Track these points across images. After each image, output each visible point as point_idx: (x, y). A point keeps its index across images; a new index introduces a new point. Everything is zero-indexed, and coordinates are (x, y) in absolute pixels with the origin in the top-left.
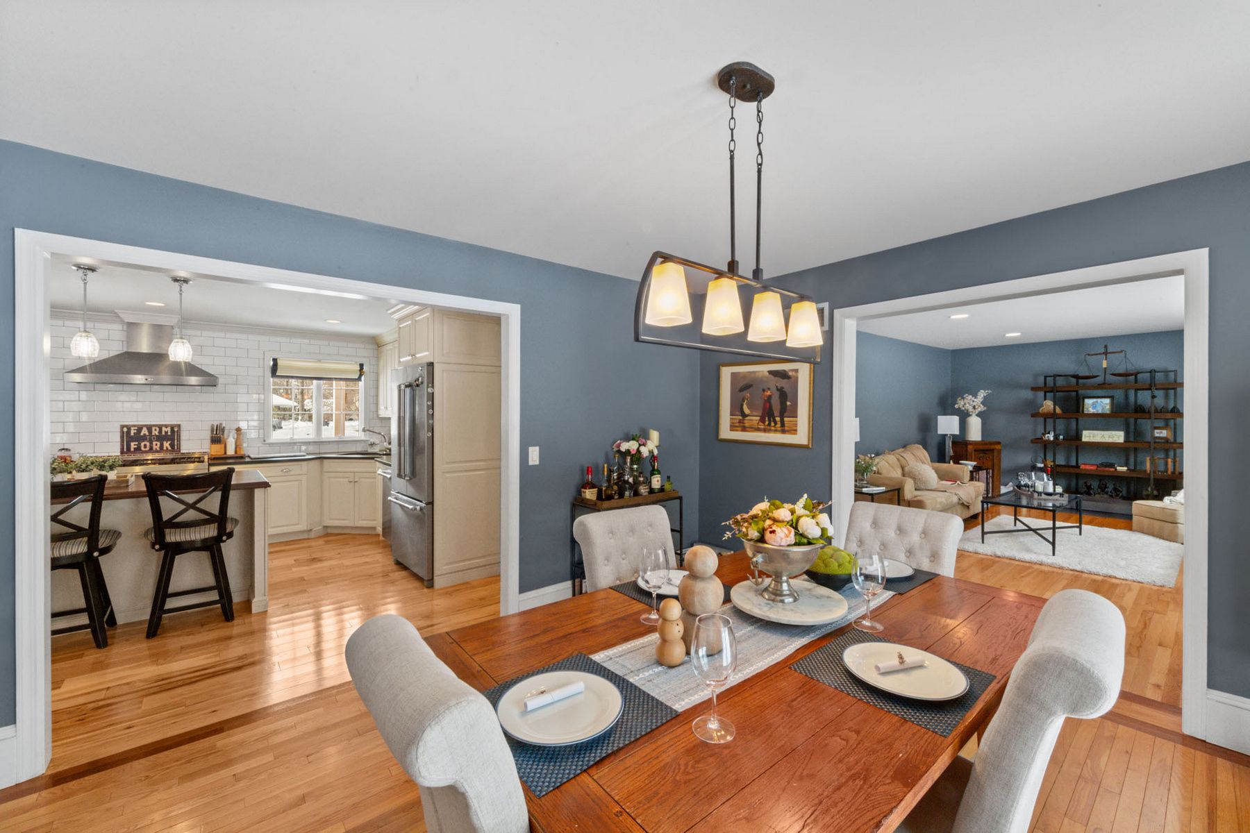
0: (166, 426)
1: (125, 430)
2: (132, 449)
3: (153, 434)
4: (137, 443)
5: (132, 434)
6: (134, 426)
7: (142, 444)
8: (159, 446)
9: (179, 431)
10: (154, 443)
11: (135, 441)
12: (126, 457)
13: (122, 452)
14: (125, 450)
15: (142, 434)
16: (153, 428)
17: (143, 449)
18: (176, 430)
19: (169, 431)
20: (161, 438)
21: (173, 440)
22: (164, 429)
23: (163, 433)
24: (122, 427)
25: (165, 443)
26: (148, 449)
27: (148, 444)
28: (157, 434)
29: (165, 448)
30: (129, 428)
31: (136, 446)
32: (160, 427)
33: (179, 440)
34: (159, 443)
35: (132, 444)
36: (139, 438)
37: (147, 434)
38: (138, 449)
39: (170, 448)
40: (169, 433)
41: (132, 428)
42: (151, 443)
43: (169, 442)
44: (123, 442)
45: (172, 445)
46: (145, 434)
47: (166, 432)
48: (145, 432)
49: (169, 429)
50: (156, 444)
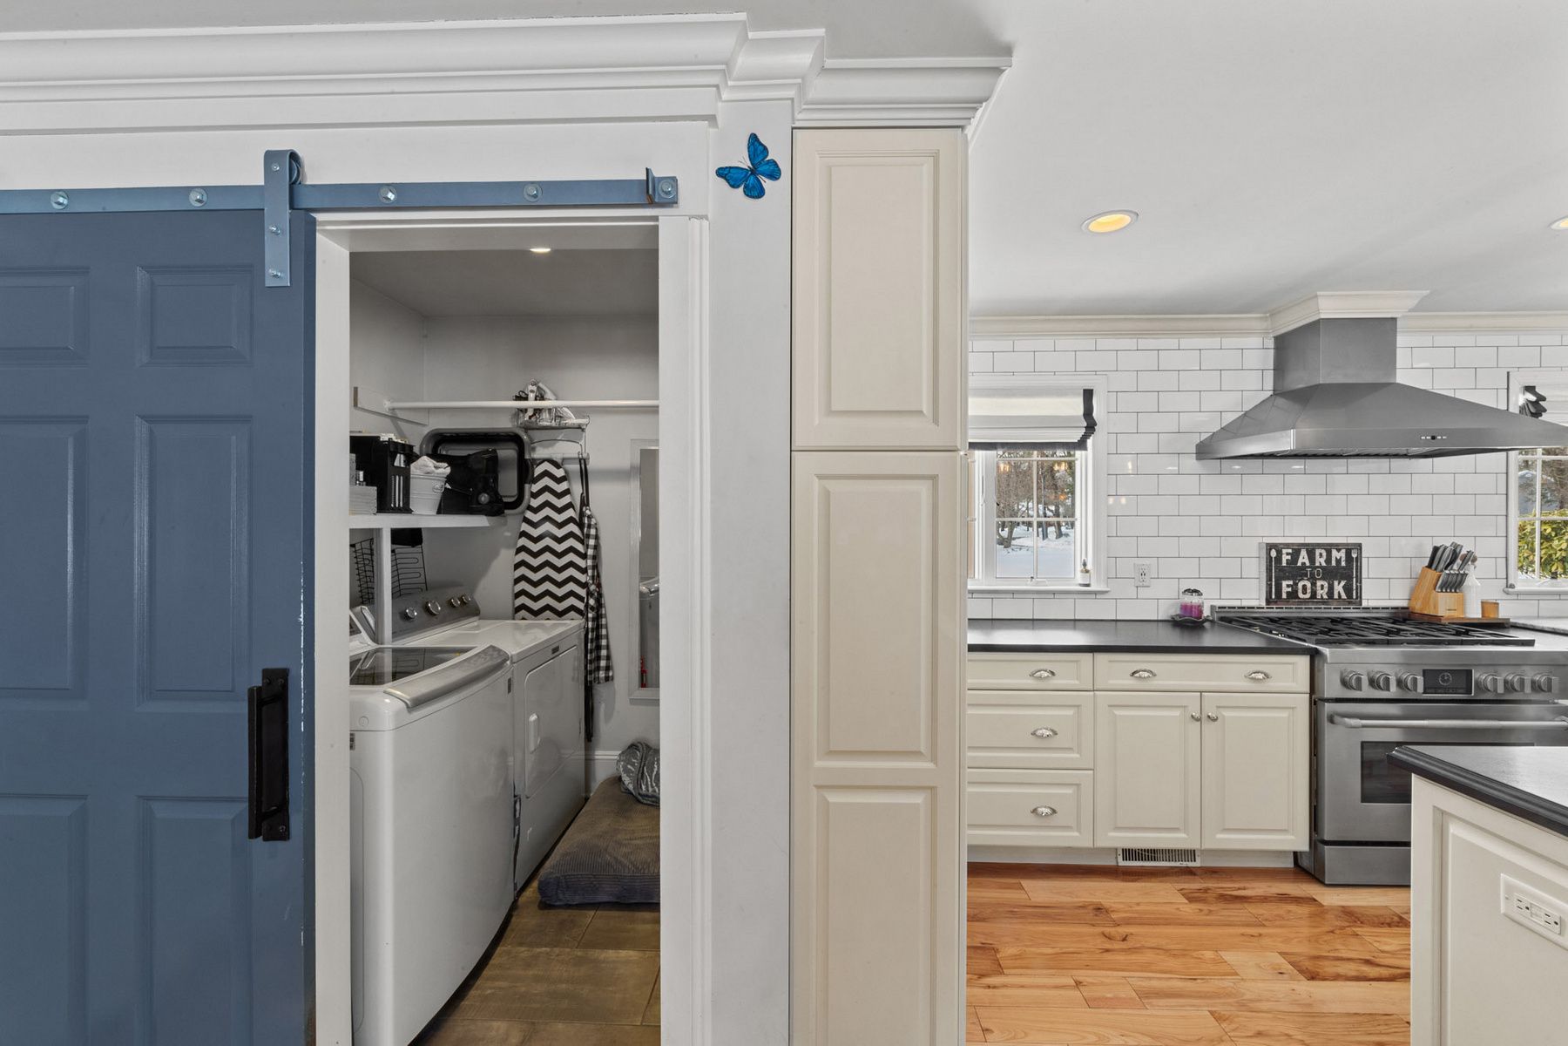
0: (1338, 547)
1: (1274, 553)
2: (1284, 596)
3: (1317, 564)
4: (1291, 582)
5: (1284, 564)
6: (1287, 546)
7: (1300, 585)
8: (1326, 590)
9: (1359, 559)
10: (1319, 583)
11: (1289, 579)
12: (1275, 612)
13: (1268, 601)
14: (1273, 597)
15: (1299, 564)
16: (1318, 552)
17: (1301, 595)
18: (1354, 556)
19: (1343, 559)
20: (1330, 573)
21: (1349, 578)
22: (1334, 553)
23: (1334, 563)
24: (1270, 547)
25: (1336, 583)
26: (1308, 596)
27: (1309, 585)
28: (1324, 564)
29: (1336, 596)
30: (1278, 548)
31: (1290, 589)
32: (1328, 548)
33: (1359, 580)
34: (1326, 585)
35: (1284, 583)
36: (1296, 572)
37: (1308, 564)
38: (1293, 595)
39: (1344, 596)
40: (1343, 564)
41: (1284, 551)
42: (1314, 584)
43: (1343, 583)
44: (1271, 580)
45: (1348, 589)
46: (1304, 564)
47: (1338, 561)
48: (1303, 558)
49: (1342, 554)
50: (1322, 587)
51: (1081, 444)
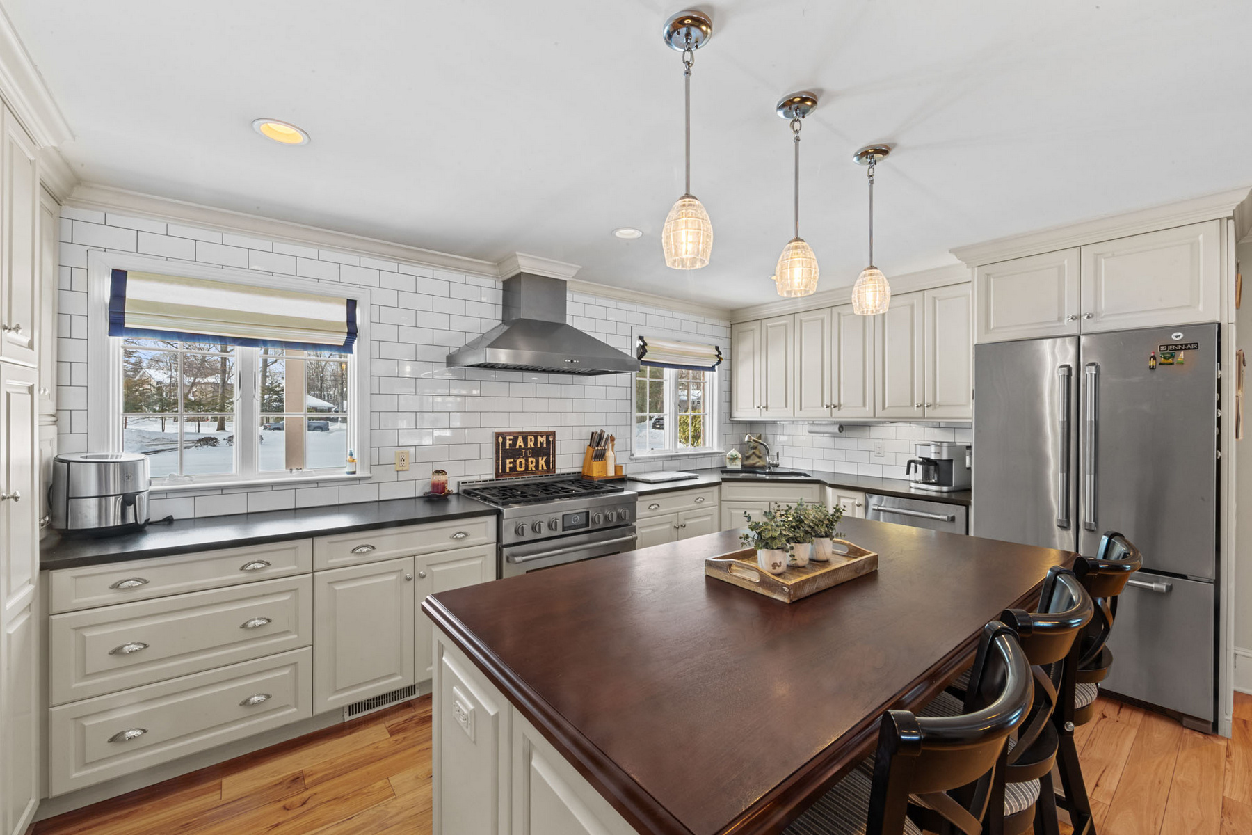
0: (541, 434)
1: (501, 440)
2: (508, 470)
3: (529, 446)
4: (512, 460)
5: (507, 446)
6: (510, 434)
7: (518, 462)
8: (534, 464)
9: (554, 442)
10: (530, 460)
11: (511, 458)
12: (503, 482)
13: (497, 475)
14: (500, 471)
15: (517, 447)
16: (529, 438)
17: (518, 469)
18: (551, 439)
19: (545, 442)
20: (538, 452)
21: (548, 455)
22: (539, 438)
23: (539, 445)
24: (498, 435)
25: (540, 459)
26: (523, 469)
27: (523, 461)
28: (533, 446)
29: (540, 468)
30: (503, 435)
31: (511, 465)
32: (536, 435)
33: (554, 456)
34: (534, 460)
35: (508, 461)
36: (514, 453)
37: (523, 447)
38: (513, 469)
39: (545, 468)
40: (545, 445)
41: (508, 438)
42: (527, 461)
43: (544, 459)
44: (499, 459)
45: (547, 463)
46: (520, 446)
47: (542, 444)
48: (520, 443)
49: (543, 439)
50: (532, 461)
51: (347, 347)
